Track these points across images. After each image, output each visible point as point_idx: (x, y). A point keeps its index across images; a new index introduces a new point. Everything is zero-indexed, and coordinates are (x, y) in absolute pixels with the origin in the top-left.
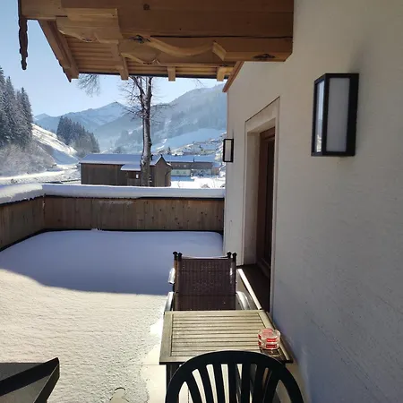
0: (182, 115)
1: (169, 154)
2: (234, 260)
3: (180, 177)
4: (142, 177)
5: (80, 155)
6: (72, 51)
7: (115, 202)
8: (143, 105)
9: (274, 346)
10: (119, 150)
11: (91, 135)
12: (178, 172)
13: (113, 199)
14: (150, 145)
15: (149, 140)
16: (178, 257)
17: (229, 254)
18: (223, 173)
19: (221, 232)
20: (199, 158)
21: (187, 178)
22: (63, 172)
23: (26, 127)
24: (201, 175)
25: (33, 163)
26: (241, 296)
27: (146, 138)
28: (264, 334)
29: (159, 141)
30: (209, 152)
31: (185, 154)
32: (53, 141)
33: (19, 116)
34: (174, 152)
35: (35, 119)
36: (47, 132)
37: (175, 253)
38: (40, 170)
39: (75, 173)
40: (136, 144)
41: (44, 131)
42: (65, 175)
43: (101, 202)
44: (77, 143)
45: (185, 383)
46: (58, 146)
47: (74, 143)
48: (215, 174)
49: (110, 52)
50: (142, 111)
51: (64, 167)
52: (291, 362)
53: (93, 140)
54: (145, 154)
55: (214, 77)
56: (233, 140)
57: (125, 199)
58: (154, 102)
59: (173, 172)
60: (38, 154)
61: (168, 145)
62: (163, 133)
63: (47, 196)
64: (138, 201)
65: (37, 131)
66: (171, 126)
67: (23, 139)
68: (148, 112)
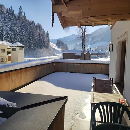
0: (95, 37)
1: (90, 50)
2: (112, 80)
3: (94, 58)
4: (82, 58)
5: (63, 51)
6: (64, 20)
7: (74, 64)
8: (83, 35)
9: (124, 103)
10: (74, 49)
11: (66, 45)
12: (93, 56)
13: (74, 63)
14: (85, 47)
15: (84, 46)
16: (95, 79)
17: (111, 79)
18: (109, 57)
19: (108, 75)
20: (100, 52)
21: (96, 58)
22: (58, 56)
23: (48, 43)
24: (101, 57)
25: (49, 53)
26: (114, 91)
27: (83, 45)
28: (121, 99)
29: (87, 46)
30: (104, 49)
31: (96, 50)
32: (55, 47)
33: (46, 40)
34: (92, 49)
35: (50, 40)
36: (54, 44)
37: (94, 78)
38: (51, 55)
39: (61, 56)
40: (80, 47)
41: (53, 44)
42: (58, 57)
43: (70, 64)
44: (62, 47)
45: (97, 108)
46: (56, 48)
47: (61, 47)
48: (106, 57)
49: (75, 20)
50: (82, 37)
51: (58, 54)
52: (129, 107)
53: (66, 46)
54: (83, 50)
55: (107, 25)
56: (113, 44)
57: (77, 63)
58: (86, 33)
59: (92, 56)
60: (51, 50)
61: (90, 47)
62: (88, 43)
63: (56, 62)
64: (81, 64)
65: (51, 44)
66: (91, 41)
67: (47, 46)
68: (84, 37)
